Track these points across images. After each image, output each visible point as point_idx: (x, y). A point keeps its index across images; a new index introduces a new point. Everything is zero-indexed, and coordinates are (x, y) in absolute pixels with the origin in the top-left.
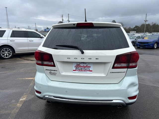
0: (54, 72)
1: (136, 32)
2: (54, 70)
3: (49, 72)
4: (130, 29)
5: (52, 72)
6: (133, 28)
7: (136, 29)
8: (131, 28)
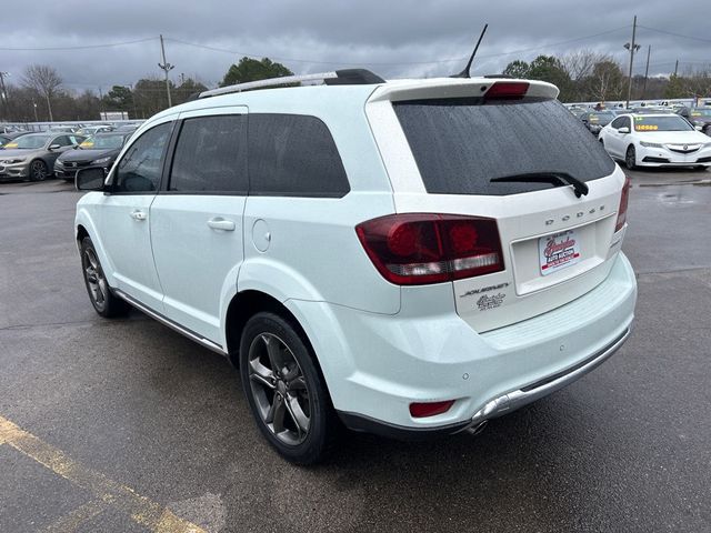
0: (494, 293)
1: (126, 113)
2: (499, 287)
3: (478, 299)
4: (92, 101)
5: (490, 294)
6: (105, 97)
7: (117, 100)
8: (96, 98)
